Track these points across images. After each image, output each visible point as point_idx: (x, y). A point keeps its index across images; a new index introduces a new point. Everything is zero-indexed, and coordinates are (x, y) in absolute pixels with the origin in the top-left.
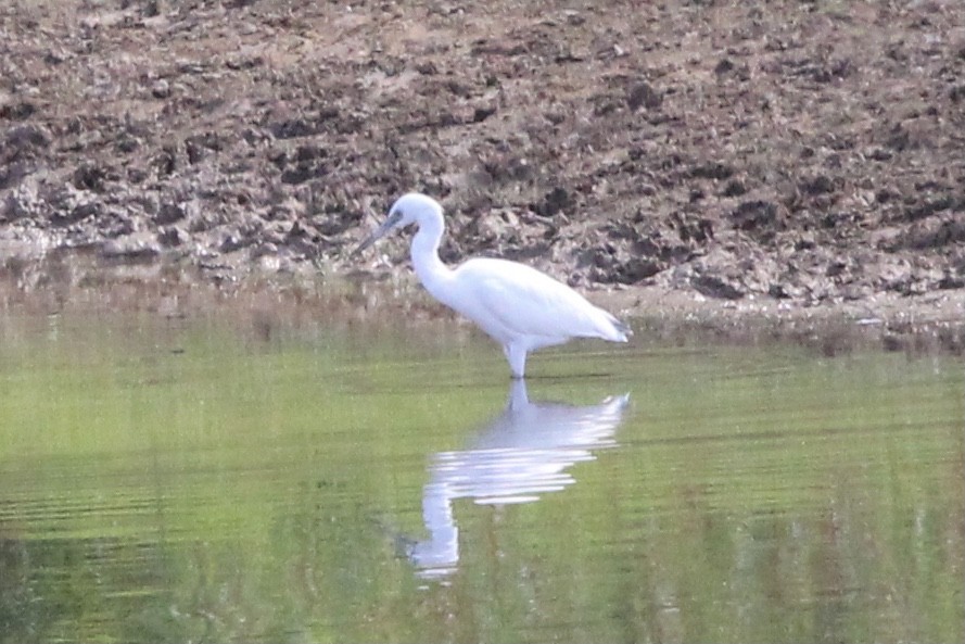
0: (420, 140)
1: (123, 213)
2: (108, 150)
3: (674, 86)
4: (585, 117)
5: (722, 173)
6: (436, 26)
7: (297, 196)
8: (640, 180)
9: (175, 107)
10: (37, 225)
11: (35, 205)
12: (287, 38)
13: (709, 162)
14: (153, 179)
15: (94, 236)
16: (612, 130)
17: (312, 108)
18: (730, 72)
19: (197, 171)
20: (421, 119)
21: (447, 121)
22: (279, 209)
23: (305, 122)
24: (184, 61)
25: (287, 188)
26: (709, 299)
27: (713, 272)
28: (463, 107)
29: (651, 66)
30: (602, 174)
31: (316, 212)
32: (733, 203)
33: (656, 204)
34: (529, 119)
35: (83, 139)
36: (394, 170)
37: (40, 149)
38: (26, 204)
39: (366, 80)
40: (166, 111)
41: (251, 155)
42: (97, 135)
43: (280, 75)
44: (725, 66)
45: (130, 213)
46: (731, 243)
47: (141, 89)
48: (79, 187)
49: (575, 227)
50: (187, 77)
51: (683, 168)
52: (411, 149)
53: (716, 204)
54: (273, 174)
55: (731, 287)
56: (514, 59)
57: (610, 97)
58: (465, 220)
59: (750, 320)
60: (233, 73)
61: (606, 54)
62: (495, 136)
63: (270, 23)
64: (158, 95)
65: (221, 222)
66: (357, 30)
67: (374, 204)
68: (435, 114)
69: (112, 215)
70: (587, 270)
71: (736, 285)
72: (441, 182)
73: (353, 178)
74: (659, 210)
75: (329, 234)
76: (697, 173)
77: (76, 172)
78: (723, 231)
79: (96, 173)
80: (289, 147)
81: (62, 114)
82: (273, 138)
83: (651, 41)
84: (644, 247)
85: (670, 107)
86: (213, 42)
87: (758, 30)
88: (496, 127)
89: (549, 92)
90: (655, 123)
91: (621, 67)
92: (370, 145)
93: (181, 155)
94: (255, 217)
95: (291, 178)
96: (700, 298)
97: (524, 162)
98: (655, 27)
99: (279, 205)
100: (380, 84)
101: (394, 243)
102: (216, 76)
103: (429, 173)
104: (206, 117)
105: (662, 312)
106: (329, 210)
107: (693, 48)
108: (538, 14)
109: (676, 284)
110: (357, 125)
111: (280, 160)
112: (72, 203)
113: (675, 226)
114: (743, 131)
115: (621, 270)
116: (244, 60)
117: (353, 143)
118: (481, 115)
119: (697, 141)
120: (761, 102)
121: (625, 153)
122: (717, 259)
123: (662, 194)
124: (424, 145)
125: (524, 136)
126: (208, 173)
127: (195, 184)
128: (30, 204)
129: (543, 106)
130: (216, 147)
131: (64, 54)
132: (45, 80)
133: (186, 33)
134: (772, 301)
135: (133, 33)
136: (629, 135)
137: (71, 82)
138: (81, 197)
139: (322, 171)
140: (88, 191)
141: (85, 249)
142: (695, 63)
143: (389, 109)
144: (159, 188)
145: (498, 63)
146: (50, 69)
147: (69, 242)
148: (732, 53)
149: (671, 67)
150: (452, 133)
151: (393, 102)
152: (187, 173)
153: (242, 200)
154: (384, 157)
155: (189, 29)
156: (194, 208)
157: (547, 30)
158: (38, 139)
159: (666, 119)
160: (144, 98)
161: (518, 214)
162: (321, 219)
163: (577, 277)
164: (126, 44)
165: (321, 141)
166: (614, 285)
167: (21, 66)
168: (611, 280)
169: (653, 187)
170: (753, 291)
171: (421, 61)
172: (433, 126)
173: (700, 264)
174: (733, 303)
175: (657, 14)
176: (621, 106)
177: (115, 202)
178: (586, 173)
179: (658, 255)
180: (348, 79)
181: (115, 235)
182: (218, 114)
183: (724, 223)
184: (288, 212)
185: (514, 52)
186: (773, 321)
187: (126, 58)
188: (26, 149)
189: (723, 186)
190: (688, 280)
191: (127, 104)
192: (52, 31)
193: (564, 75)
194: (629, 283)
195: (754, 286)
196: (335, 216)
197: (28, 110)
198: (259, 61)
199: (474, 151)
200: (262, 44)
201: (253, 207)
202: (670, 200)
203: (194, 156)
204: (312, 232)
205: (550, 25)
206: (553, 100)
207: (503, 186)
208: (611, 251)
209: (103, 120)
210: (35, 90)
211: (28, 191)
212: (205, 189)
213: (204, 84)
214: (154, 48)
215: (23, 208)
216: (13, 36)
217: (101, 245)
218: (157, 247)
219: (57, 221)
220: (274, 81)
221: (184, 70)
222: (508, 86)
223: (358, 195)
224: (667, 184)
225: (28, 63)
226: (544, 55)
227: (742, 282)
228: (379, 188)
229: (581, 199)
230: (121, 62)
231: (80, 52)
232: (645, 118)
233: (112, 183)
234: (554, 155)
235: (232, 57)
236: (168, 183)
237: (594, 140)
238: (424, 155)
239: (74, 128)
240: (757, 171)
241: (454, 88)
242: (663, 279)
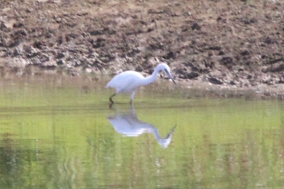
0: (132, 37)
1: (47, 55)
2: (43, 37)
3: (205, 24)
4: (179, 32)
5: (217, 49)
6: (138, 5)
7: (97, 52)
8: (194, 50)
9: (63, 26)
10: (23, 58)
11: (22, 52)
12: (95, 7)
13: (214, 46)
14: (56, 46)
15: (38, 61)
16: (186, 36)
17: (101, 27)
18: (221, 21)
19: (68, 44)
20: (132, 31)
21: (140, 32)
22: (92, 55)
23: (99, 31)
24: (65, 13)
25: (94, 49)
26: (213, 84)
27: (214, 77)
28: (144, 28)
29: (198, 18)
30: (183, 48)
31: (101, 56)
32: (220, 57)
33: (198, 57)
34: (163, 32)
35: (36, 34)
36: (125, 46)
37: (24, 36)
38: (19, 52)
39: (117, 19)
40: (60, 27)
41: (84, 40)
42: (40, 33)
43: (92, 17)
44: (219, 19)
45: (49, 55)
46: (220, 69)
47: (53, 20)
48: (35, 47)
49: (175, 63)
50: (67, 18)
51: (207, 47)
52: (129, 40)
53: (216, 57)
54: (90, 45)
55: (220, 81)
56: (159, 15)
57: (187, 26)
58: (143, 60)
59: (224, 91)
60: (79, 17)
61: (186, 14)
62: (153, 36)
63: (90, 3)
64: (58, 22)
65: (75, 58)
66: (115, 5)
67: (119, 55)
68: (137, 30)
69: (44, 56)
70: (178, 75)
71: (221, 81)
72: (137, 49)
73: (112, 48)
74: (199, 59)
75: (105, 63)
76: (211, 48)
77: (34, 44)
78: (217, 65)
79: (40, 44)
80: (94, 38)
81: (30, 27)
82: (90, 35)
83: (198, 11)
84: (194, 69)
85: (204, 29)
86: (74, 8)
87: (229, 9)
88: (155, 34)
89: (169, 25)
90: (199, 34)
91: (190, 18)
92: (117, 38)
93: (64, 39)
94: (84, 57)
95: (95, 47)
96: (210, 84)
97: (161, 44)
98: (200, 7)
99: (91, 54)
100: (121, 21)
101: (124, 66)
102: (74, 17)
103: (134, 47)
104: (71, 29)
105: (199, 87)
106: (106, 56)
107: (210, 13)
108: (166, 2)
109: (204, 80)
110: (114, 32)
111: (92, 42)
112: (33, 52)
113: (204, 63)
114: (224, 37)
115: (188, 75)
116: (83, 13)
117: (113, 37)
118: (150, 30)
119: (211, 40)
120: (229, 29)
121: (190, 42)
122: (215, 73)
123: (200, 54)
124: (133, 39)
125: (162, 37)
126: (71, 45)
127: (68, 48)
128: (21, 52)
129: (168, 28)
130: (74, 37)
131: (31, 10)
132: (26, 17)
133: (66, 5)
134: (231, 85)
135: (51, 5)
136: (191, 37)
137: (33, 18)
138: (35, 50)
139: (103, 45)
140: (37, 49)
141: (36, 65)
142: (211, 18)
143: (124, 28)
144: (57, 48)
145: (155, 16)
146: (27, 14)
147: (32, 63)
148: (222, 15)
149: (204, 18)
150: (141, 35)
151: (125, 26)
152: (66, 45)
153: (81, 52)
154: (122, 42)
155: (67, 4)
156: (67, 54)
158: (23, 34)
159: (202, 33)
160: (54, 23)
161: (159, 59)
162: (103, 58)
163: (175, 77)
164: (49, 7)
165: (104, 37)
166: (186, 79)
168: (185, 78)
169: (198, 52)
170: (225, 82)
171: (133, 15)
172: (136, 34)
173: (210, 74)
174: (220, 85)
175: (200, 3)
176: (189, 29)
177: (44, 52)
178: (179, 48)
179: (199, 71)
180: (112, 19)
181: (44, 61)
182: (75, 28)
183: (218, 63)
184: (94, 56)
185: (161, 13)
186: (231, 91)
187: (49, 11)
188: (20, 36)
189: (218, 52)
190: (207, 79)
191: (49, 24)
192: (29, 3)
193: (174, 20)
194: (190, 79)
195: (226, 81)
196: (107, 58)
197: (21, 25)
198: (87, 14)
199: (147, 40)
200: (88, 9)
201: (84, 54)
202: (202, 56)
203: (68, 40)
204: (101, 62)
205: (170, 6)
206: (170, 27)
207: (155, 50)
208: (185, 70)
209: (42, 29)
210: (23, 20)
211: (20, 48)
212: (71, 49)
213: (71, 19)
214: (57, 9)
215: (19, 53)
216: (17, 4)
217: (40, 64)
218: (56, 65)
219: (28, 57)
220: (91, 19)
221: (65, 15)
222: (158, 22)
223: (114, 52)
224: (202, 51)
225: (21, 12)
226: (168, 14)
227: (223, 80)
228: (120, 50)
229: (177, 55)
230: (48, 13)
231: (36, 9)
232: (196, 32)
233: (44, 47)
234: (170, 42)
235: (79, 12)
236: (60, 47)
237: (181, 38)
238: (133, 42)
239: (34, 31)
240: (228, 48)
241: (143, 23)
242: (200, 78)
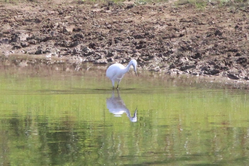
0: (167, 41)
1: (100, 54)
2: (97, 40)
3: (225, 31)
4: (205, 37)
5: (235, 51)
6: (172, 15)
7: (139, 52)
8: (217, 52)
9: (112, 31)
10: (80, 56)
11: (80, 51)
12: (138, 16)
13: (232, 48)
14: (107, 47)
15: (93, 59)
16: (211, 40)
17: (143, 32)
19: (116, 45)
20: (168, 36)
21: (174, 37)
22: (135, 55)
23: (141, 35)
24: (115, 20)
25: (137, 50)
26: (231, 79)
27: (232, 73)
28: (177, 34)
29: (220, 26)
30: (208, 50)
31: (143, 55)
32: (237, 58)
33: (220, 58)
34: (192, 37)
35: (91, 37)
36: (161, 47)
37: (82, 39)
38: (78, 51)
39: (155, 27)
40: (110, 31)
41: (129, 42)
42: (94, 36)
43: (136, 24)
44: (237, 27)
45: (101, 54)
46: (236, 67)
47: (105, 26)
48: (90, 48)
49: (201, 62)
50: (115, 24)
51: (226, 49)
52: (165, 43)
53: (234, 58)
54: (134, 47)
55: (236, 77)
56: (189, 23)
57: (211, 33)
58: (176, 59)
59: (240, 84)
60: (126, 24)
61: (210, 23)
62: (184, 40)
63: (135, 13)
64: (108, 28)
65: (122, 57)
66: (154, 15)
67: (156, 55)
68: (171, 35)
69: (97, 54)
70: (203, 72)
71: (237, 76)
72: (171, 50)
73: (152, 49)
74: (221, 59)
75: (145, 61)
76: (230, 51)
77: (89, 45)
78: (235, 64)
79: (94, 45)
80: (138, 41)
81: (87, 31)
82: (134, 39)
83: (220, 20)
84: (216, 67)
85: (224, 35)
86: (121, 16)
87: (244, 19)
88: (185, 39)
89: (197, 31)
90: (221, 39)
91: (213, 26)
92: (156, 41)
93: (113, 42)
94: (129, 56)
95: (137, 48)
96: (229, 79)
97: (190, 47)
98: (221, 17)
99: (135, 54)
100: (159, 28)
101: (160, 63)
102: (122, 24)
103: (169, 48)
104: (119, 34)
105: (220, 81)
106: (146, 55)
107: (229, 22)
108: (195, 13)
109: (224, 75)
110: (153, 37)
111: (136, 44)
112: (88, 51)
113: (224, 62)
114: (240, 42)
115: (211, 72)
116: (128, 21)
117: (152, 41)
118: (181, 36)
119: (230, 43)
120: (244, 35)
121: (213, 45)
122: (233, 70)
123: (222, 55)
124: (168, 42)
125: (191, 41)
126: (119, 46)
127: (116, 48)
128: (79, 51)
129: (195, 34)
130: (121, 40)
131: (88, 18)
132: (83, 23)
133: (115, 14)
134: (245, 80)
135: (103, 14)
136: (214, 41)
137: (89, 24)
138: (90, 50)
139: (145, 47)
140: (92, 49)
141: (90, 61)
142: (230, 26)
143: (160, 33)
144: (108, 49)
145: (185, 24)
146: (85, 21)
147: (87, 60)
148: (238, 24)
149: (224, 26)
150: (174, 39)
151: (161, 32)
152: (114, 46)
153: (126, 52)
154: (159, 44)
155: (116, 13)
156: (116, 54)
157: (197, 17)
158: (81, 36)
159: (223, 38)
160: (105, 28)
161: (188, 58)
162: (144, 57)
163: (201, 73)
164: (101, 16)
165: (145, 40)
166: (209, 75)
167: (78, 20)
168: (209, 74)
169: (219, 53)
170: (241, 78)
171: (168, 23)
172: (170, 38)
173: (229, 71)
174: (236, 80)
175: (222, 15)
176: (213, 35)
177: (98, 51)
178: (204, 50)
179: (220, 69)
180: (152, 26)
181: (97, 59)
182: (122, 33)
183: (235, 62)
184: (137, 55)
185: (190, 22)
186: (245, 85)
187: (102, 19)
188: (78, 39)
189: (235, 54)
190: (226, 75)
191: (101, 29)
192: (85, 12)
193: (200, 28)
194: (212, 75)
195: (241, 77)
196: (147, 57)
197: (79, 30)
198: (132, 21)
199: (179, 44)
200: (132, 18)
201: (129, 54)
202: (223, 56)
203: (116, 42)
204: (142, 60)
205: (198, 16)
206: (198, 33)
207: (186, 51)
208: (209, 67)
209: (96, 33)
210: (81, 25)
211: (78, 48)
212: (118, 49)
213: (119, 26)
214: (108, 17)
215: (77, 52)
216: (76, 13)
217: (94, 61)
218: (107, 62)
219: (85, 55)
220: (135, 26)
221: (114, 22)
222: (187, 29)
223: (153, 52)
224: (223, 53)
225: (79, 19)
226: (196, 23)
227: (239, 76)
228: (157, 51)
229: (203, 55)
230: (100, 20)
231: (91, 17)
232: (218, 38)
233: (97, 47)
234: (197, 45)
235: (125, 20)
236: (110, 48)
237: (206, 42)
238: (168, 44)
239: (89, 34)
240: (243, 51)
241: (176, 29)
242: (221, 74)
